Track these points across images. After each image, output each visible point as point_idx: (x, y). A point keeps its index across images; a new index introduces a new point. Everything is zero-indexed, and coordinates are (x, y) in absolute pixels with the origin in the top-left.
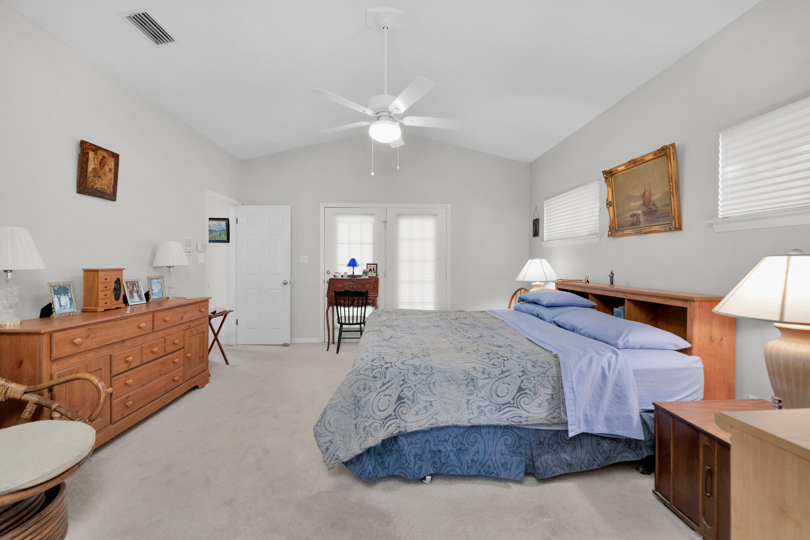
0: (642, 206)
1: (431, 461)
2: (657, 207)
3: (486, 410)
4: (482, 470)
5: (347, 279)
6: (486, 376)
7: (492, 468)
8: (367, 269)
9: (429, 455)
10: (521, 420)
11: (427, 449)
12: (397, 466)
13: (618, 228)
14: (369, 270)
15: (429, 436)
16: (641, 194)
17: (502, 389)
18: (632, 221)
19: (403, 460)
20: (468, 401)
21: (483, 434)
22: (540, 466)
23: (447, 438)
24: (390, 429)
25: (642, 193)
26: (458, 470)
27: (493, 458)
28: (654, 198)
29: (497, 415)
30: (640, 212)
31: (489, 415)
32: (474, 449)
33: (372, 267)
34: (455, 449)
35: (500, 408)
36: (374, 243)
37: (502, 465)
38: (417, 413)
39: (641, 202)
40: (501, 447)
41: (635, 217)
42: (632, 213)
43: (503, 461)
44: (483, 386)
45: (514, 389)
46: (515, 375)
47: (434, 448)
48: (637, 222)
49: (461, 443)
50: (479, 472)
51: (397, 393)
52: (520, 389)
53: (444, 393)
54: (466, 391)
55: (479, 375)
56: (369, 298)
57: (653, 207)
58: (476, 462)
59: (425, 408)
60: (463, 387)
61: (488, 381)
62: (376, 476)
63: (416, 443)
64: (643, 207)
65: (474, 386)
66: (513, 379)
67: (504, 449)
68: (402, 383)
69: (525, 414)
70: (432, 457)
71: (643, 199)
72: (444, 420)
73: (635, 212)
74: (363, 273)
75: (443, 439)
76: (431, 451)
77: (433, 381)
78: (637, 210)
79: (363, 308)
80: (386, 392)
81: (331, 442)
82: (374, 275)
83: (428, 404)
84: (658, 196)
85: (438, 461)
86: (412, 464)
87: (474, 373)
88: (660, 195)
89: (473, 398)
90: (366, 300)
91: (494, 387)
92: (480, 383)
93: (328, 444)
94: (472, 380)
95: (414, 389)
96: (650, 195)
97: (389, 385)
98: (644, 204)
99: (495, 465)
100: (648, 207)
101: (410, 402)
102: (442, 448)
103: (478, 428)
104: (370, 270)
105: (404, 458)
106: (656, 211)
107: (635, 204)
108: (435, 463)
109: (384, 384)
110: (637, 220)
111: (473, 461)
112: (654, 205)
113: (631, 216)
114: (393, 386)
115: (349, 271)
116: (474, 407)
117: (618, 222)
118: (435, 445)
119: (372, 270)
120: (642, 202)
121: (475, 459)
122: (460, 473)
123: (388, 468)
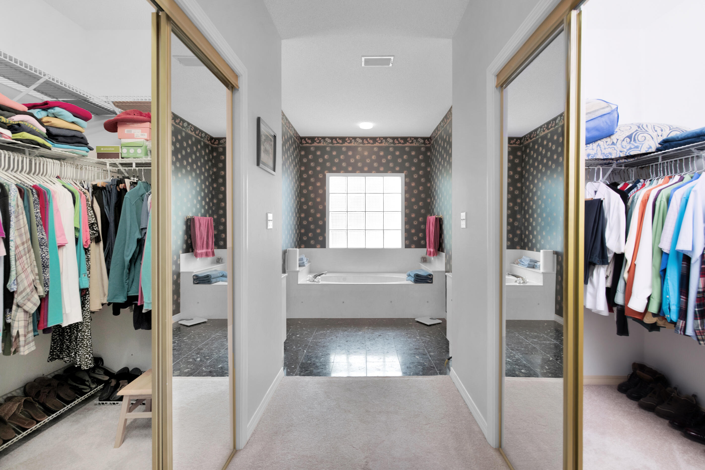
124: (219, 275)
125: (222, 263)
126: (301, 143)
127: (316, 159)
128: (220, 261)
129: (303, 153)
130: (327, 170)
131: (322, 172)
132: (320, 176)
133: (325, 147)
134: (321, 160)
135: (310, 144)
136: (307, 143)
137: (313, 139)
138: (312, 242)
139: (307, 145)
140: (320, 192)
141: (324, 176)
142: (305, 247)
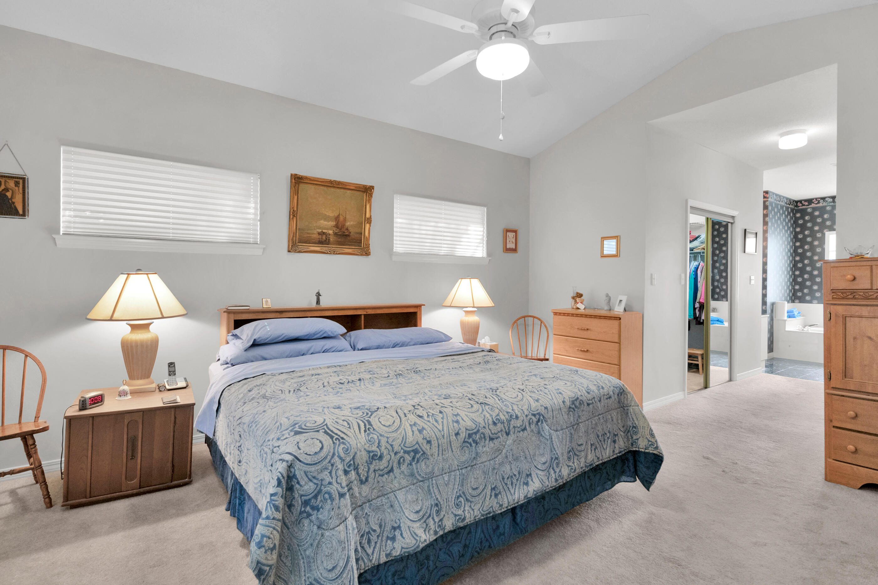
0: (334, 227)
2: (350, 233)
13: (298, 243)
16: (334, 216)
18: (319, 239)
25: (336, 215)
28: (348, 224)
30: (331, 232)
39: (333, 223)
41: (324, 236)
42: (321, 231)
48: (325, 241)
57: (346, 231)
64: (335, 229)
71: (336, 221)
73: (324, 231)
78: (327, 229)
84: (352, 223)
88: (355, 223)
96: (345, 220)
98: (337, 226)
100: (341, 229)
106: (348, 236)
107: (326, 223)
110: (326, 239)
112: (347, 229)
113: (319, 234)
117: (300, 236)
120: (335, 223)
124: (715, 319)
125: (717, 312)
126: (797, 206)
127: (813, 219)
128: (715, 311)
129: (798, 215)
130: (826, 228)
131: (821, 231)
132: (819, 235)
133: (825, 207)
134: (819, 220)
135: (807, 205)
136: (803, 205)
137: (810, 201)
138: (808, 298)
139: (804, 207)
140: (818, 250)
141: (824, 235)
142: (800, 302)
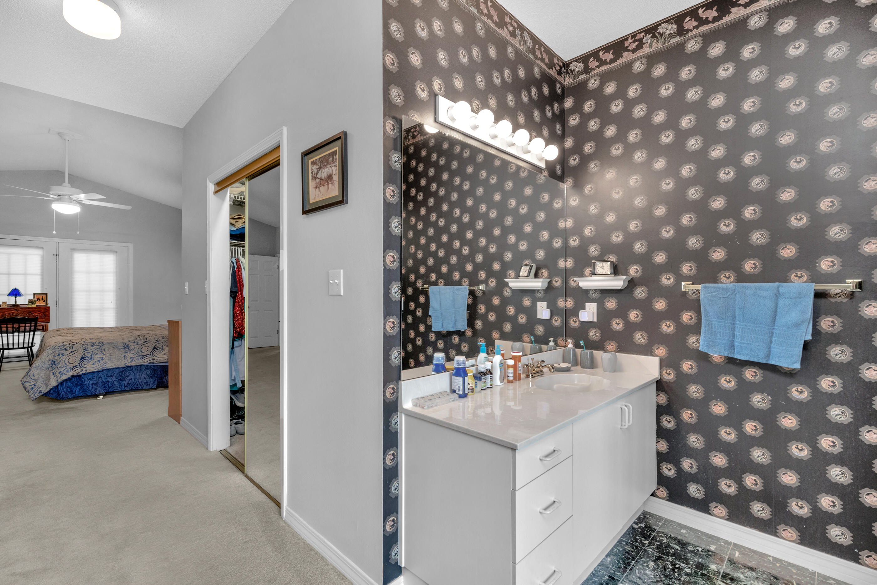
1: (103, 387)
3: (135, 359)
4: (133, 387)
5: (8, 308)
6: (136, 344)
7: (139, 385)
8: (34, 298)
9: (101, 384)
10: (154, 361)
11: (100, 381)
12: (80, 392)
14: (36, 299)
15: (100, 375)
17: (144, 349)
19: (85, 387)
20: (125, 356)
21: (134, 371)
22: (165, 381)
23: (112, 374)
24: (76, 371)
26: (119, 388)
27: (140, 381)
29: (141, 361)
31: (137, 361)
32: (130, 377)
33: (40, 297)
34: (117, 380)
35: (143, 357)
36: (42, 274)
37: (145, 383)
38: (94, 364)
40: (144, 375)
43: (145, 382)
44: (134, 349)
45: (151, 349)
46: (152, 343)
47: (105, 381)
49: (121, 376)
50: (132, 388)
51: (81, 356)
52: (154, 348)
53: (110, 354)
54: (124, 351)
55: (132, 344)
56: (38, 324)
58: (130, 384)
59: (99, 361)
60: (122, 350)
61: (137, 346)
62: (67, 398)
63: (93, 378)
65: (128, 349)
66: (151, 344)
67: (146, 376)
68: (84, 351)
69: (156, 358)
70: (103, 385)
72: (109, 365)
74: (29, 302)
75: (110, 375)
76: (103, 382)
77: (104, 348)
79: (32, 333)
80: (73, 355)
81: (35, 385)
82: (44, 304)
83: (100, 359)
85: (107, 386)
86: (90, 388)
87: (129, 343)
89: (128, 354)
90: (35, 326)
91: (140, 348)
92: (132, 347)
93: (33, 386)
94: (127, 346)
95: (92, 353)
97: (75, 352)
99: (141, 384)
101: (89, 359)
102: (110, 380)
103: (130, 368)
104: (38, 299)
105: (85, 386)
108: (105, 387)
109: (72, 352)
111: (128, 383)
114: (78, 353)
115: (11, 301)
116: (128, 358)
118: (105, 379)
119: (41, 299)
121: (129, 382)
122: (120, 390)
123: (75, 393)
